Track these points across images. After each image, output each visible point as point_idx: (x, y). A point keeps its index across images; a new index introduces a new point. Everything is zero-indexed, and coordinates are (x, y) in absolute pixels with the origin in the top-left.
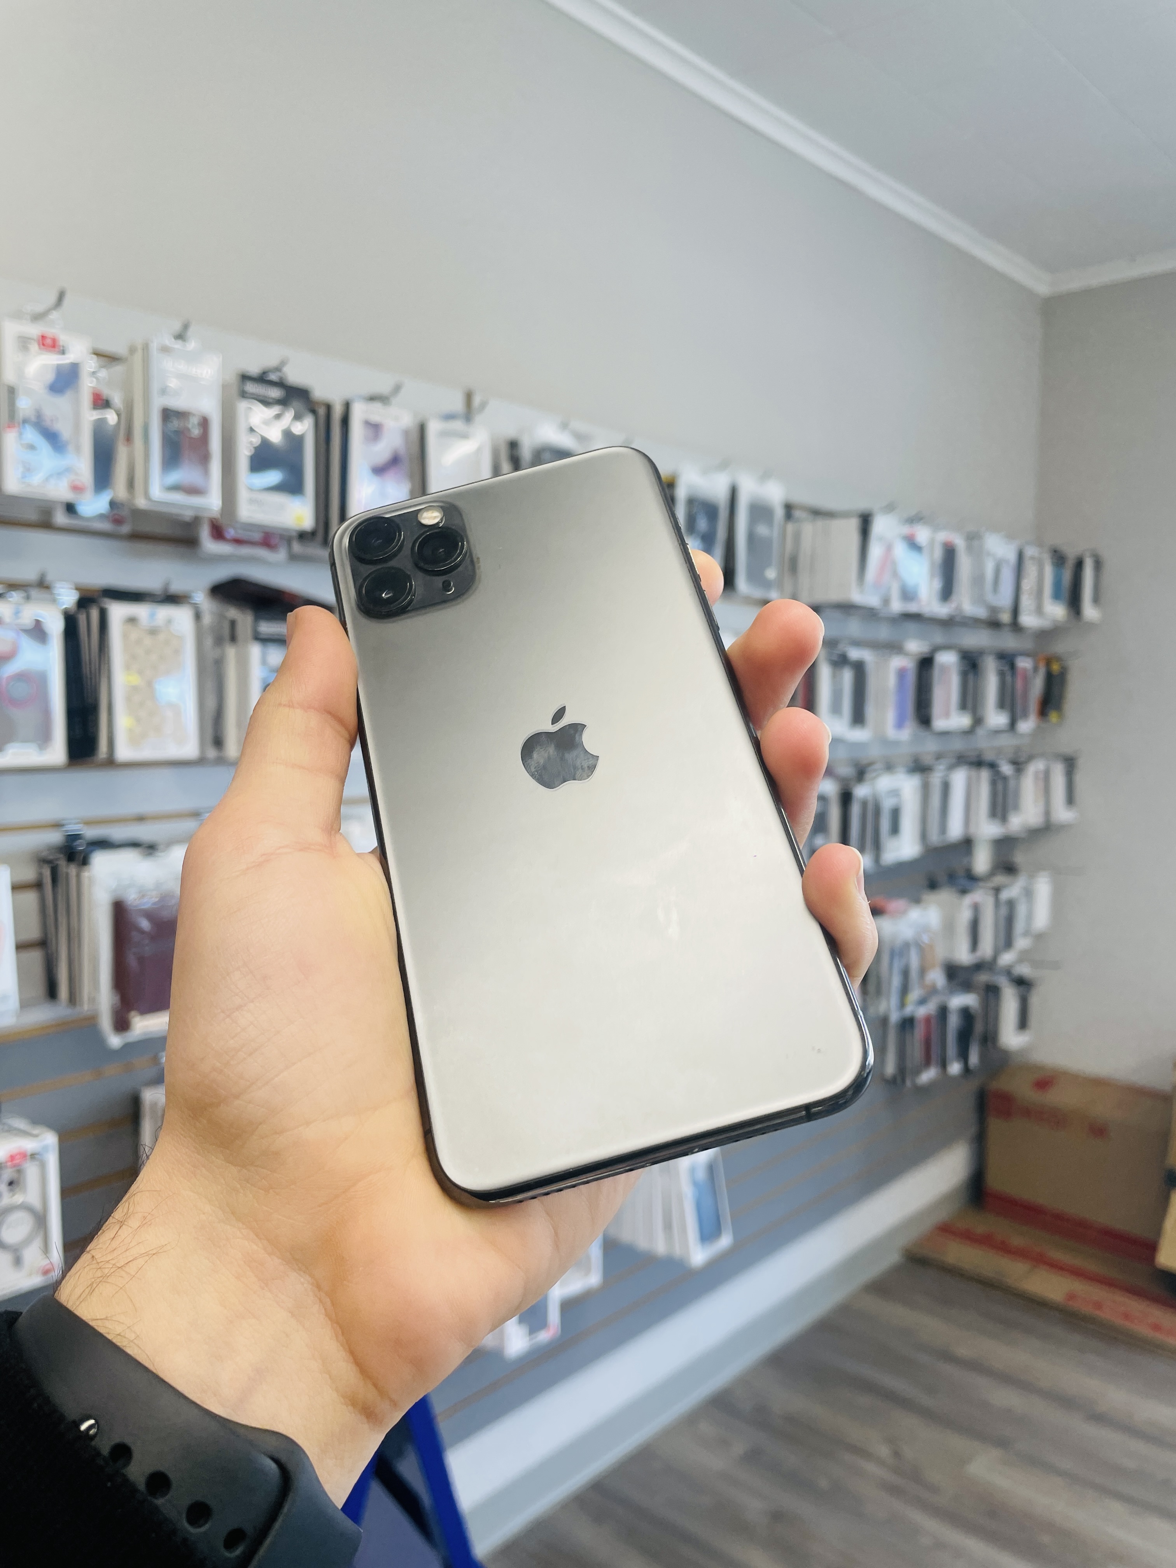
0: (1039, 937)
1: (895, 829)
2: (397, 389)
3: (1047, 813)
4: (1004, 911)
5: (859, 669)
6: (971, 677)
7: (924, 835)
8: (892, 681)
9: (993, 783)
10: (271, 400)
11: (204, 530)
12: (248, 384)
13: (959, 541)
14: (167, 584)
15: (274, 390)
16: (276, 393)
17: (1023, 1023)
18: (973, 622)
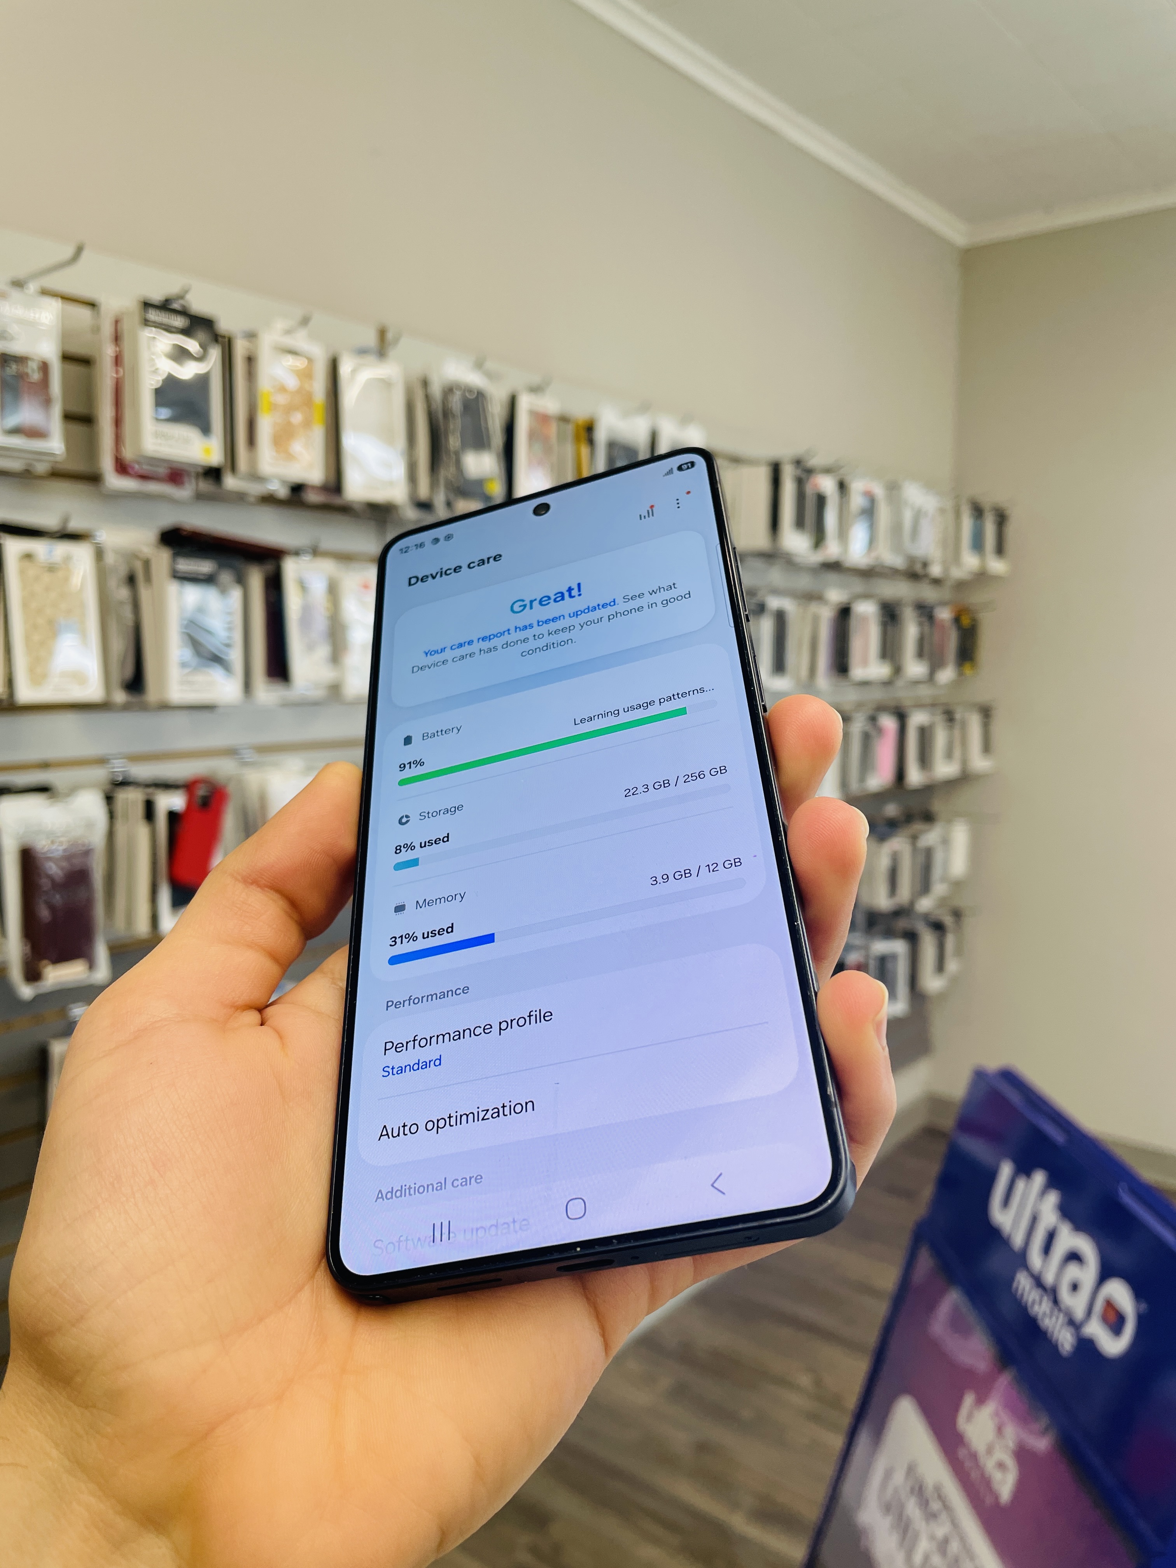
0: (956, 885)
3: (964, 762)
4: (921, 859)
5: (780, 618)
6: (890, 628)
10: (173, 330)
11: (107, 464)
12: (150, 311)
13: (879, 491)
14: (66, 520)
15: (178, 318)
16: (179, 322)
17: (940, 967)
18: (892, 573)
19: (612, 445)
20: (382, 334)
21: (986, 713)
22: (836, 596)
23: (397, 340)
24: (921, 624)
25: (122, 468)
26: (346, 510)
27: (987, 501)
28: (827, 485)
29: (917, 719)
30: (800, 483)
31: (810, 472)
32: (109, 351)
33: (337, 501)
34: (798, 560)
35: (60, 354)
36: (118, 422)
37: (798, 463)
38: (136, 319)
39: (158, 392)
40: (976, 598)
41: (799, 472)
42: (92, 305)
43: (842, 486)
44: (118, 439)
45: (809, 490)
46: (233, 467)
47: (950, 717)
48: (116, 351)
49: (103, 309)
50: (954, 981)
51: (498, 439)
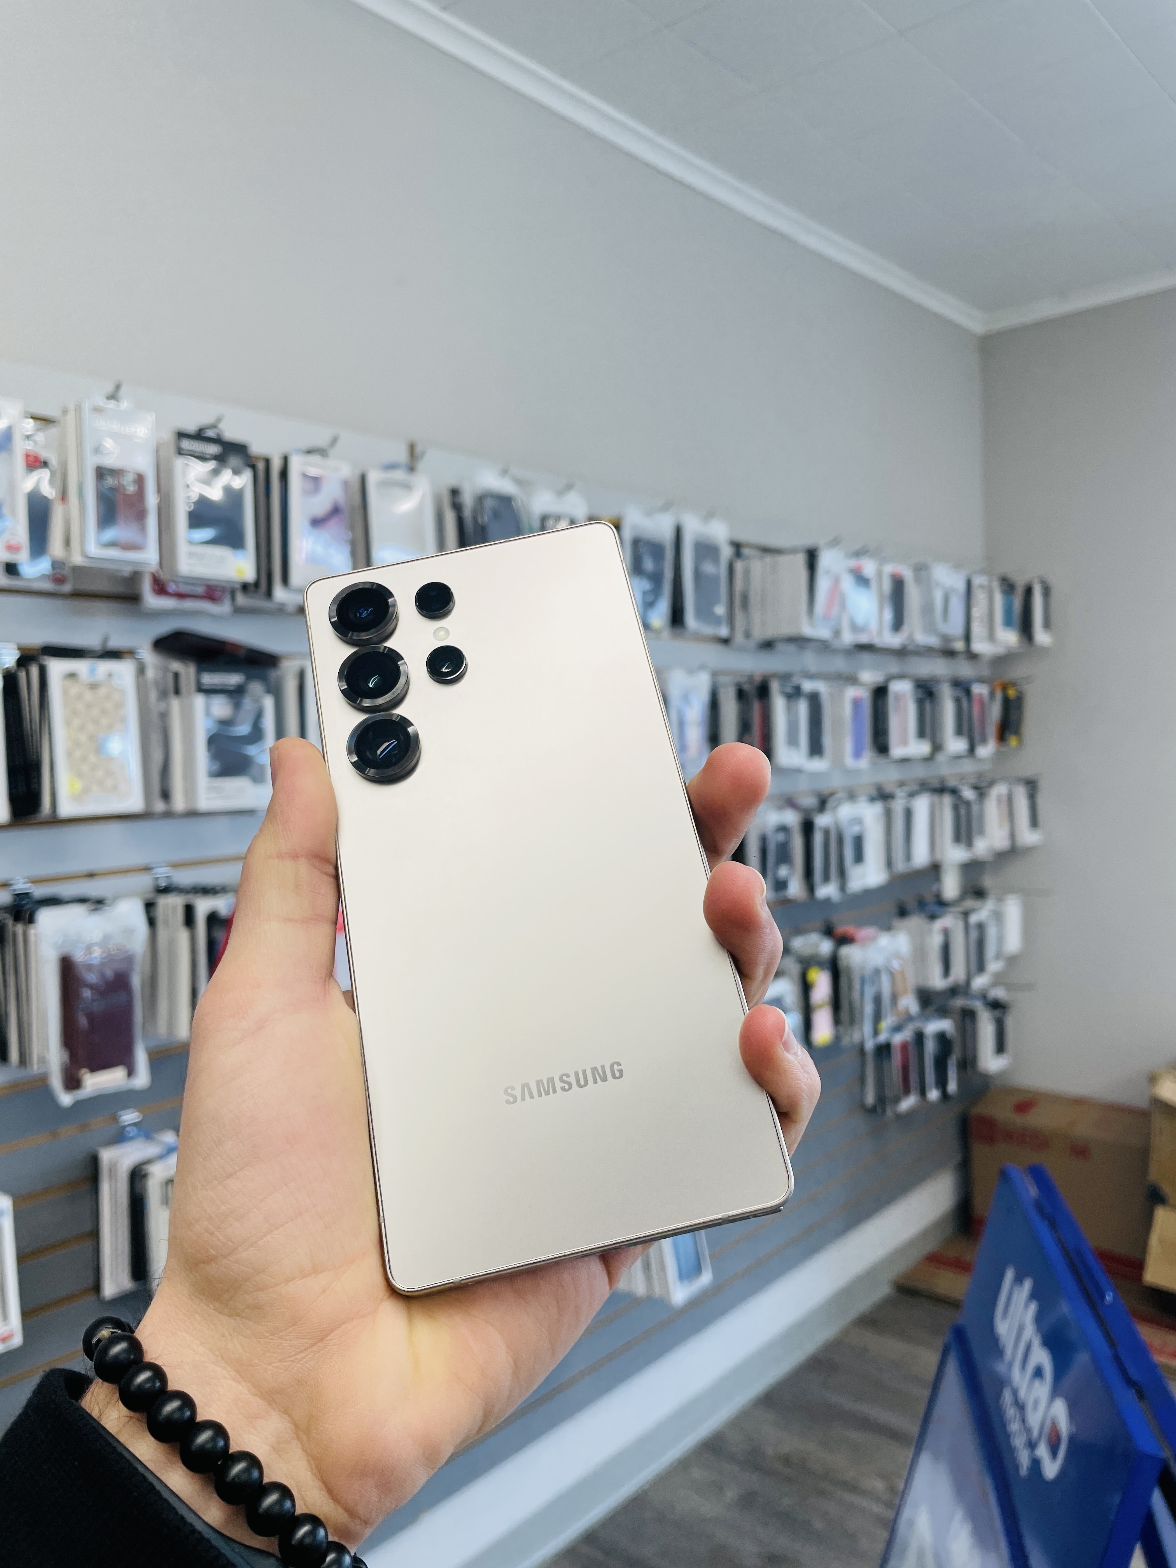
0: (1012, 961)
1: (859, 857)
2: (334, 441)
3: (1012, 836)
4: (974, 935)
5: (814, 700)
6: (928, 706)
7: (889, 863)
8: (847, 710)
9: (956, 808)
11: (147, 587)
12: (184, 441)
13: (906, 573)
15: (211, 446)
17: (1000, 1048)
18: (926, 651)
19: (638, 540)
20: (412, 448)
21: (1032, 785)
24: (957, 699)
25: (161, 589)
39: (191, 513)
40: (1020, 672)
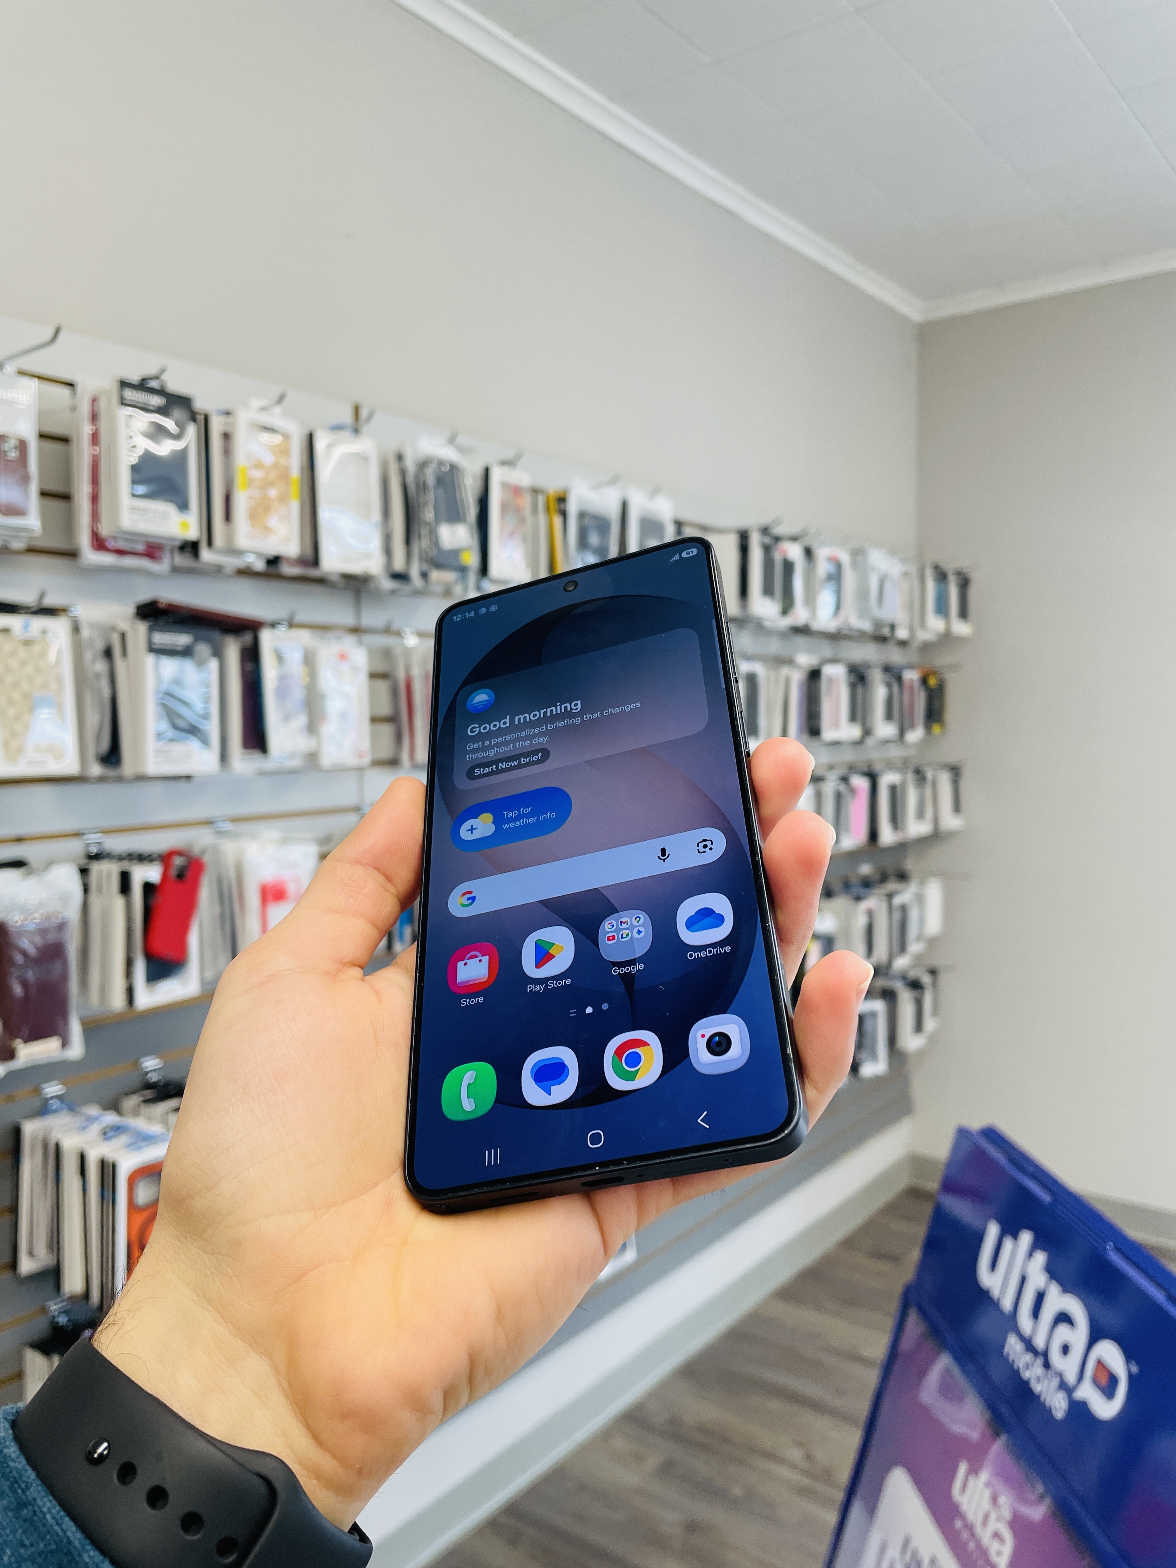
0: (932, 942)
3: (936, 821)
4: (897, 916)
6: (859, 689)
10: (151, 408)
11: (84, 540)
12: (127, 391)
13: (845, 558)
14: (42, 596)
15: (154, 398)
16: (157, 401)
17: (919, 1027)
18: (860, 636)
19: (582, 515)
20: (357, 410)
21: (955, 771)
22: (805, 660)
23: (371, 416)
24: (889, 685)
25: (99, 544)
26: (321, 581)
27: (949, 567)
28: (794, 552)
29: (887, 779)
30: (767, 550)
31: (777, 539)
32: (87, 429)
33: (313, 573)
34: (767, 624)
35: (38, 433)
36: (95, 499)
37: (765, 531)
38: (115, 398)
39: (134, 468)
40: (941, 660)
41: (767, 540)
42: (71, 385)
43: (809, 553)
44: (95, 515)
45: (777, 557)
46: (210, 543)
47: (920, 775)
48: (93, 430)
49: (79, 388)
50: (933, 1039)
51: (472, 512)
